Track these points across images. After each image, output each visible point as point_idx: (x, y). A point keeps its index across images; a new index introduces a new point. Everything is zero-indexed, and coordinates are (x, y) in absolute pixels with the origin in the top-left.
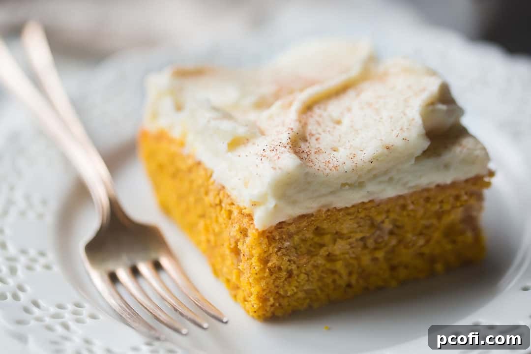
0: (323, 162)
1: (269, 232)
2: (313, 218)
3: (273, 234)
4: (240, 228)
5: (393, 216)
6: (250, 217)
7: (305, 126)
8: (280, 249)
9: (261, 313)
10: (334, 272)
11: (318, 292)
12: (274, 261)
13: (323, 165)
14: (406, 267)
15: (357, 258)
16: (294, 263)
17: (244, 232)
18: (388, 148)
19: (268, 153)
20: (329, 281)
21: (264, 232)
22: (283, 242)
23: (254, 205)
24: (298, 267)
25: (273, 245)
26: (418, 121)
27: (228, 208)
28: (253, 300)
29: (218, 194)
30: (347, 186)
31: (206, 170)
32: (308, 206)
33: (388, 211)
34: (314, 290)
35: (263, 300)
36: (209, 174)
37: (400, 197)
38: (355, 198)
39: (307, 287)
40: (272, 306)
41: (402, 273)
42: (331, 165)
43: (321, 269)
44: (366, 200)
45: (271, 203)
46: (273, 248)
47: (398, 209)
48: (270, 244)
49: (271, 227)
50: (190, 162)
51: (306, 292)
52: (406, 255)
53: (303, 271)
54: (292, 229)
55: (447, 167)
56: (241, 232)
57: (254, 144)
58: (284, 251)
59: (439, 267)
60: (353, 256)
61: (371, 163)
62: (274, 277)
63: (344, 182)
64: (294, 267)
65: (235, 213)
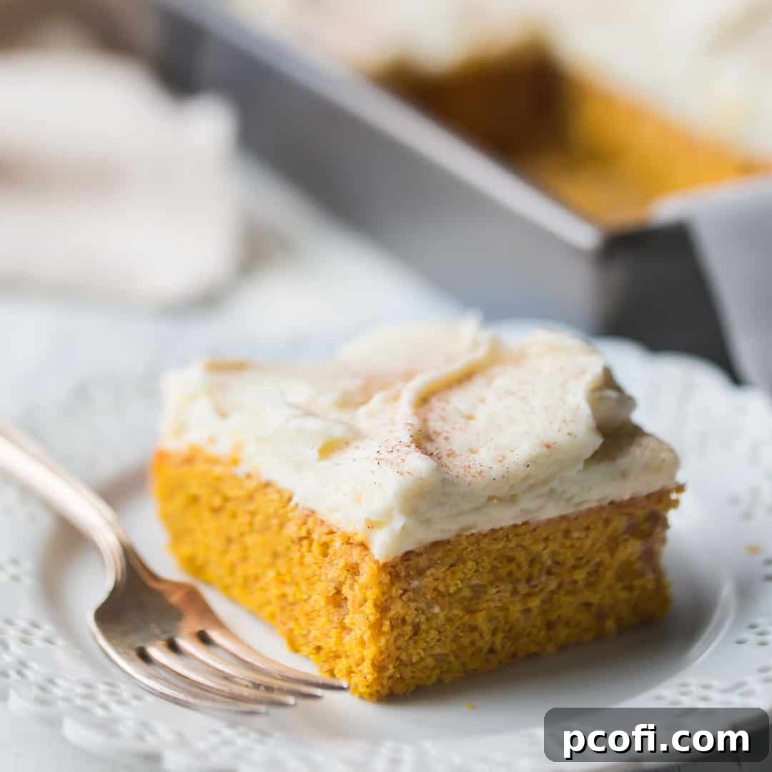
0: (462, 467)
1: (392, 567)
2: (449, 547)
3: (397, 569)
4: (346, 565)
5: (553, 546)
6: (364, 546)
7: (425, 421)
8: (405, 591)
9: (375, 688)
10: (473, 629)
11: (452, 658)
12: (397, 609)
13: (462, 471)
14: (567, 624)
15: (504, 609)
16: (423, 613)
17: (353, 570)
18: (548, 447)
19: (384, 455)
20: (466, 641)
21: (385, 565)
22: (410, 581)
23: (371, 526)
24: (427, 620)
25: (397, 585)
26: (585, 410)
27: (325, 539)
28: (367, 668)
29: (305, 524)
30: (495, 501)
31: (279, 492)
32: (443, 528)
33: (546, 539)
34: (447, 655)
35: (379, 668)
36: (286, 497)
37: (563, 518)
38: (505, 517)
39: (438, 651)
40: (390, 678)
41: (563, 633)
42: (473, 471)
43: (457, 623)
44: (519, 522)
45: (399, 522)
46: (397, 590)
47: (559, 535)
48: (392, 584)
49: (396, 557)
50: (251, 485)
51: (435, 657)
52: (567, 606)
53: (435, 625)
54: (423, 561)
55: (624, 475)
56: (348, 570)
57: (357, 447)
58: (410, 594)
59: (610, 624)
60: (499, 604)
61: (528, 466)
62: (395, 633)
63: (491, 494)
64: (423, 618)
65: (337, 544)
